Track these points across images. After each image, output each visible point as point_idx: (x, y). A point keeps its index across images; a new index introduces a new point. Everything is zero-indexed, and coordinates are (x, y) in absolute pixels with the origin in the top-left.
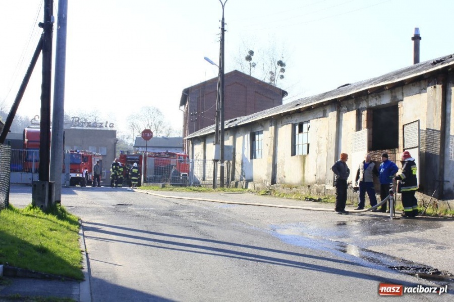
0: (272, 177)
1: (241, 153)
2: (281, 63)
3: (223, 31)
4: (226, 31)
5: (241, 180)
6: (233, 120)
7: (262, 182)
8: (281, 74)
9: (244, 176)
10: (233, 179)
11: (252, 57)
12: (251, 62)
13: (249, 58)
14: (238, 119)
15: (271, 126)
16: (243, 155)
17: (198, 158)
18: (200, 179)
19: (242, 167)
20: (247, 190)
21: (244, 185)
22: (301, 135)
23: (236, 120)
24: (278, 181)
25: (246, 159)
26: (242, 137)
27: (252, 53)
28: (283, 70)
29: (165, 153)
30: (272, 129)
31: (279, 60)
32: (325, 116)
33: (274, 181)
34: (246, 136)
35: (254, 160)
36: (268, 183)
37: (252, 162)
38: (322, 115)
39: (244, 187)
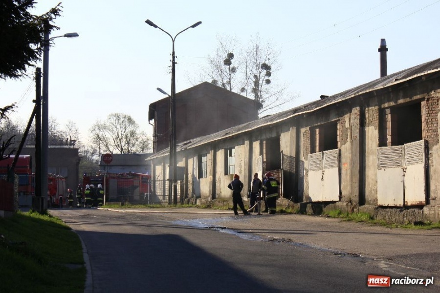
0: (213, 193)
1: (192, 173)
2: (266, 67)
3: (174, 63)
4: (176, 63)
5: (193, 197)
6: (188, 142)
7: (206, 198)
8: (267, 78)
9: (194, 194)
10: (186, 197)
11: (232, 61)
12: (231, 66)
13: (228, 62)
14: (191, 140)
15: (211, 150)
16: (193, 175)
17: (159, 178)
18: (161, 198)
19: (193, 185)
20: (195, 205)
21: (194, 201)
22: (231, 158)
23: (190, 142)
24: (217, 196)
25: (196, 178)
26: (192, 159)
27: (231, 56)
28: (269, 74)
29: (128, 174)
30: (212, 152)
31: (263, 62)
32: (243, 144)
33: (214, 197)
34: (195, 158)
35: (201, 179)
36: (210, 199)
37: (199, 181)
38: (242, 143)
39: (194, 203)
